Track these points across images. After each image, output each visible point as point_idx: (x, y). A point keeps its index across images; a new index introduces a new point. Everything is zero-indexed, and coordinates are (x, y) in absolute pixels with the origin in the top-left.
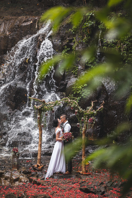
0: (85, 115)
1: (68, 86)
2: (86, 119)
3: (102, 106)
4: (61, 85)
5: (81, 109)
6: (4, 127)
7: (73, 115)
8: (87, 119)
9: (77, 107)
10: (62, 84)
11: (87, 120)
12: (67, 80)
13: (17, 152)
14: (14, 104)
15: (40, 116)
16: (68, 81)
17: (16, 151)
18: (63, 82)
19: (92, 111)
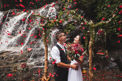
2: (93, 32)
3: (114, 15)
19: (101, 23)
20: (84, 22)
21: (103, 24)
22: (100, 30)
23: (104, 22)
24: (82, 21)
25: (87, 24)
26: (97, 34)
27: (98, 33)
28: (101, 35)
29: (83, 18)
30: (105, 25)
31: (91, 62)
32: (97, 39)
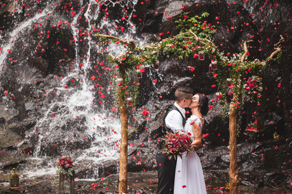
0: (235, 72)
1: (165, 18)
2: (237, 82)
3: (278, 49)
4: (147, 18)
5: (224, 59)
6: (28, 111)
7: (179, 81)
8: (240, 80)
10: (150, 17)
11: (242, 85)
12: (160, 8)
13: (69, 167)
14: (45, 64)
15: (124, 80)
16: (163, 9)
17: (67, 165)
18: (153, 11)
19: (253, 62)
21: (257, 67)
22: (252, 78)
25: (226, 62)
26: (244, 87)
27: (246, 85)
28: (251, 91)
30: (260, 69)
31: (233, 148)
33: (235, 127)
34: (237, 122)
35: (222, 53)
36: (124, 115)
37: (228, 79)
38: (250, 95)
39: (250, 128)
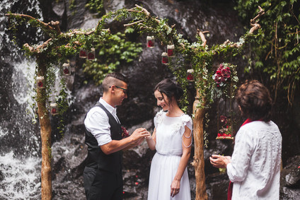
2: (202, 73)
3: (256, 25)
5: (183, 43)
8: (206, 71)
9: (171, 34)
11: (210, 76)
15: (46, 77)
19: (224, 45)
20: (175, 42)
21: (230, 50)
22: (223, 67)
23: (231, 44)
24: (169, 39)
25: (186, 47)
26: (214, 78)
27: (216, 75)
28: (224, 82)
29: (173, 31)
30: (234, 53)
31: (200, 163)
32: (215, 92)
33: (202, 135)
34: (204, 128)
35: (180, 35)
36: (46, 128)
37: (188, 71)
38: (222, 88)
39: (222, 134)
